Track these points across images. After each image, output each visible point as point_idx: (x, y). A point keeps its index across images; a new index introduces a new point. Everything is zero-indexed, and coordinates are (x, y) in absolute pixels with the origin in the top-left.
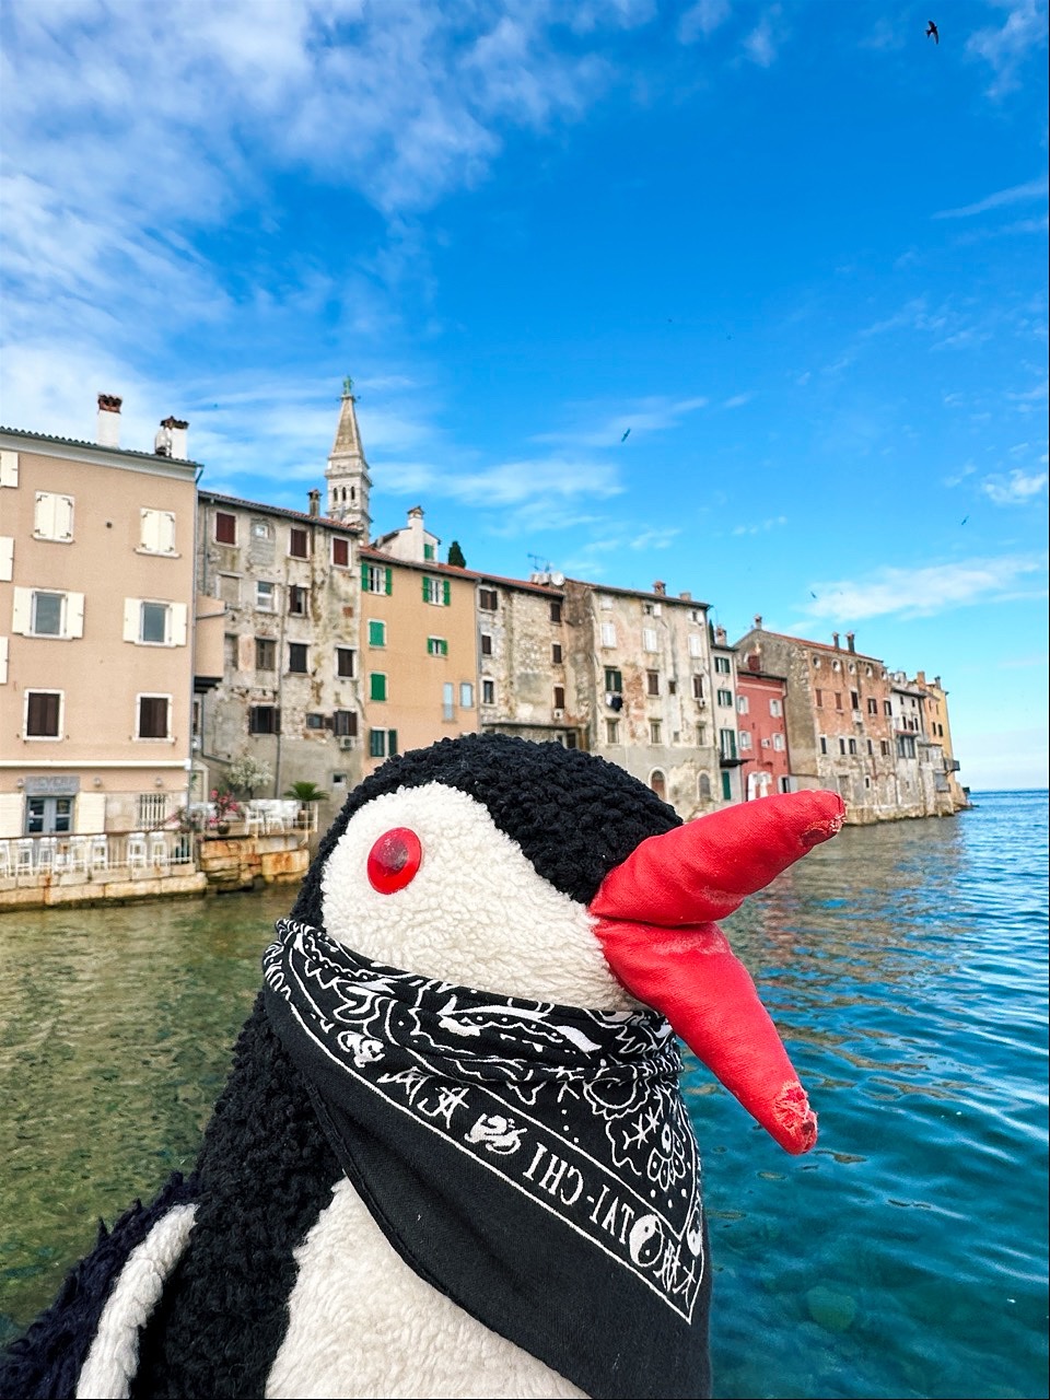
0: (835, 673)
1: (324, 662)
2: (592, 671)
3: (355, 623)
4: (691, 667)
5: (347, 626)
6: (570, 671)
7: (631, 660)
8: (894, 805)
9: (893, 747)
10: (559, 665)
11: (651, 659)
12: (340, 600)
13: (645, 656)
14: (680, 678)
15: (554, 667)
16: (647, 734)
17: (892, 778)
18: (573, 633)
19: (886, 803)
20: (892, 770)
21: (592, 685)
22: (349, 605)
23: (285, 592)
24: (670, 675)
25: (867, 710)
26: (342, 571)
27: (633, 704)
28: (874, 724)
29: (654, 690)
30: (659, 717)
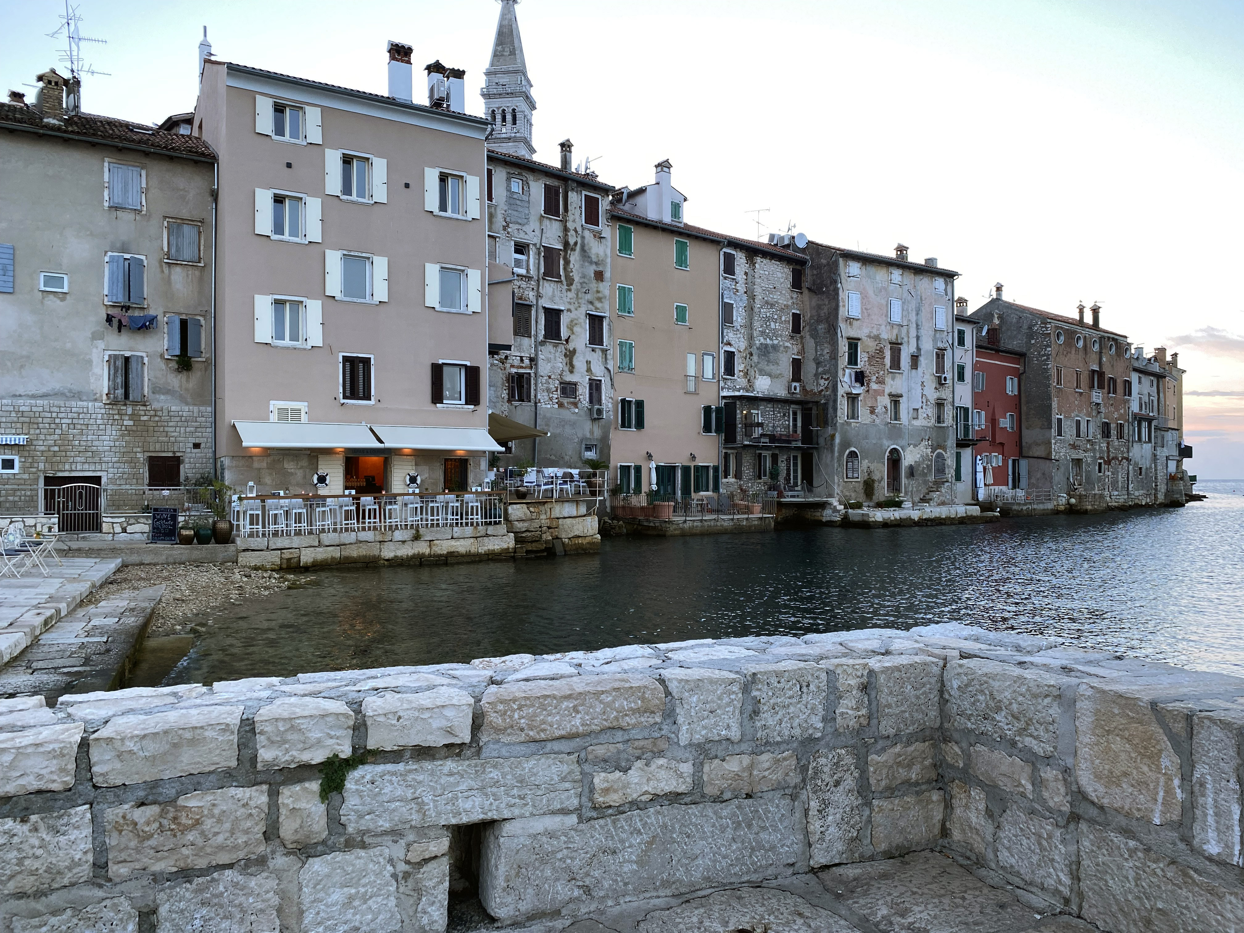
0: (1077, 349)
1: (576, 329)
2: (834, 344)
3: (605, 288)
4: (935, 340)
5: (598, 292)
6: (810, 343)
7: (875, 332)
9: (1129, 429)
10: (798, 335)
11: (895, 331)
12: (591, 263)
13: (888, 327)
14: (922, 352)
15: (792, 338)
16: (886, 412)
17: (1124, 462)
18: (815, 301)
19: (1117, 490)
20: (1126, 455)
21: (834, 356)
22: (601, 269)
23: (539, 254)
24: (913, 349)
25: (1105, 389)
26: (592, 231)
27: (874, 378)
28: (1112, 405)
29: (896, 364)
30: (899, 392)
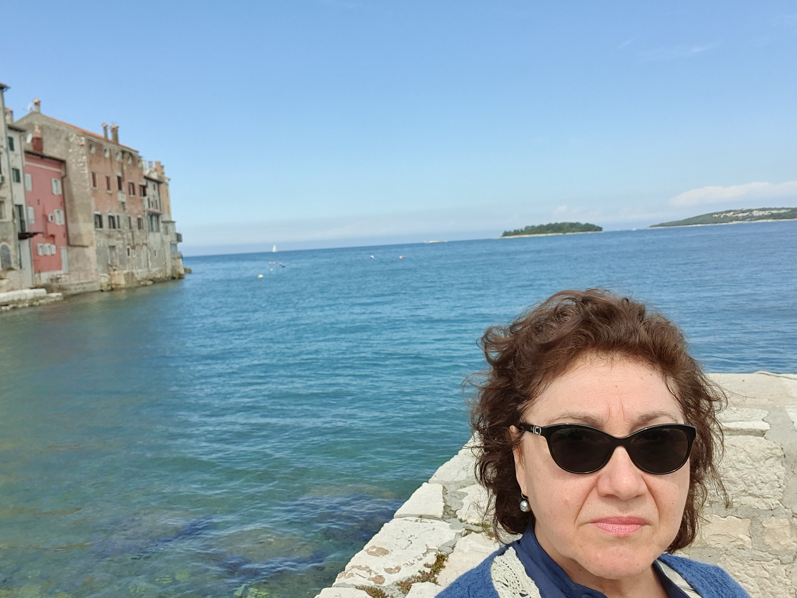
0: (105, 158)
8: (146, 269)
9: (146, 222)
17: (144, 247)
19: (140, 267)
20: (145, 242)
25: (127, 192)
28: (133, 203)
